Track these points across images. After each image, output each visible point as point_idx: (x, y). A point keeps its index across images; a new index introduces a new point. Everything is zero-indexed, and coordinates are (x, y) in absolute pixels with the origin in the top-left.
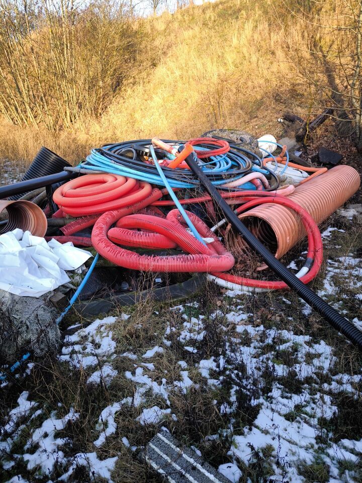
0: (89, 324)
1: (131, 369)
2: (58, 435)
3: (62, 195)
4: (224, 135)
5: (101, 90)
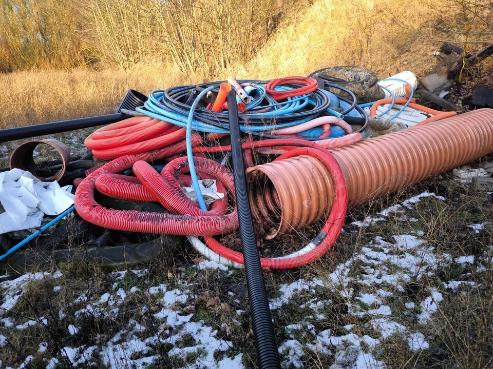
4: (338, 72)
5: (251, 33)
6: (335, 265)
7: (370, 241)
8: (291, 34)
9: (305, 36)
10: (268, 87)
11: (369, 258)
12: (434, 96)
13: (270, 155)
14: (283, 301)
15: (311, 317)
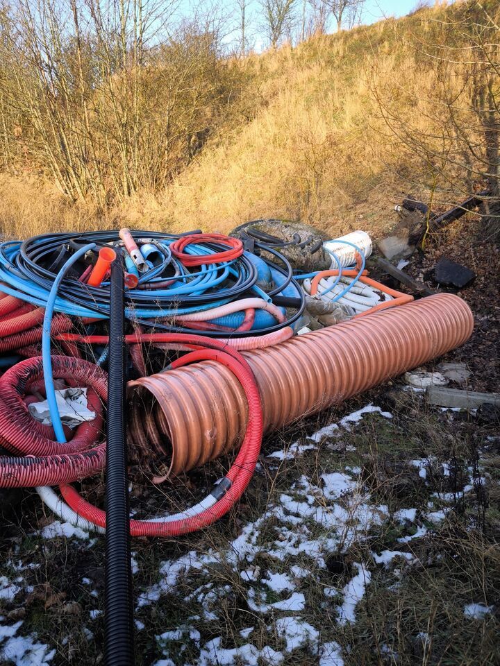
4: (274, 228)
5: (166, 152)
6: (241, 526)
7: (291, 484)
8: (220, 160)
9: (238, 165)
10: (176, 247)
11: (287, 513)
12: (392, 267)
13: (170, 351)
14: (162, 590)
15: (197, 617)
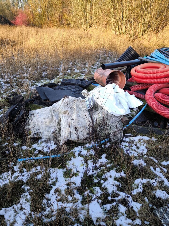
0: (136, 136)
1: (154, 166)
2: (115, 179)
3: (136, 71)
